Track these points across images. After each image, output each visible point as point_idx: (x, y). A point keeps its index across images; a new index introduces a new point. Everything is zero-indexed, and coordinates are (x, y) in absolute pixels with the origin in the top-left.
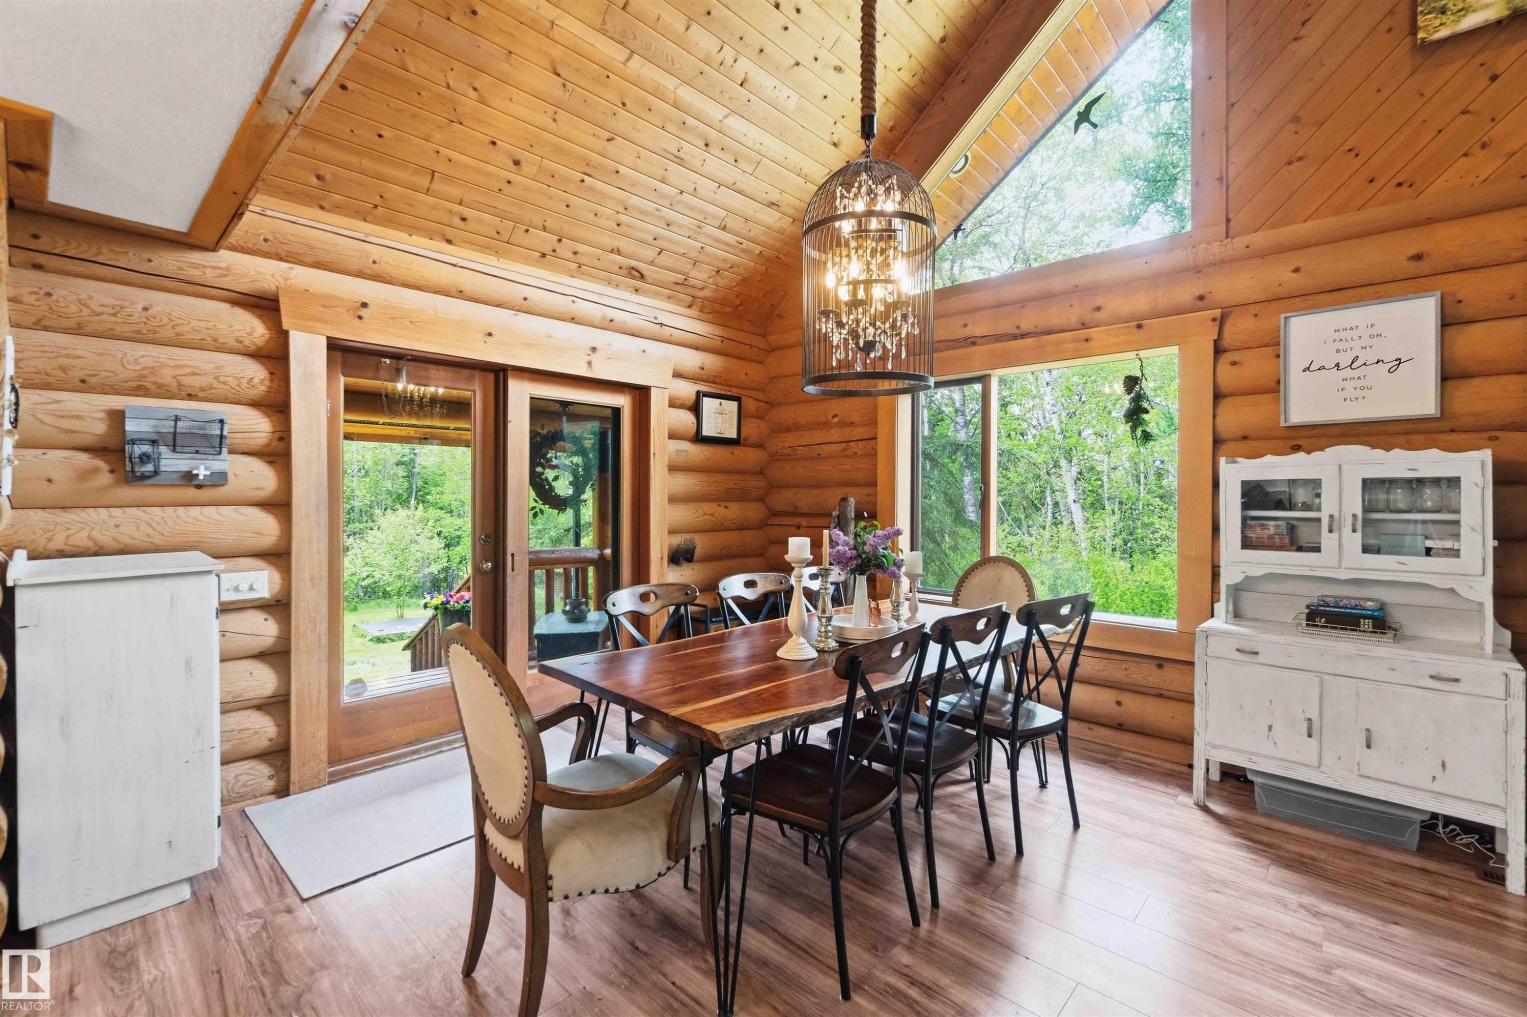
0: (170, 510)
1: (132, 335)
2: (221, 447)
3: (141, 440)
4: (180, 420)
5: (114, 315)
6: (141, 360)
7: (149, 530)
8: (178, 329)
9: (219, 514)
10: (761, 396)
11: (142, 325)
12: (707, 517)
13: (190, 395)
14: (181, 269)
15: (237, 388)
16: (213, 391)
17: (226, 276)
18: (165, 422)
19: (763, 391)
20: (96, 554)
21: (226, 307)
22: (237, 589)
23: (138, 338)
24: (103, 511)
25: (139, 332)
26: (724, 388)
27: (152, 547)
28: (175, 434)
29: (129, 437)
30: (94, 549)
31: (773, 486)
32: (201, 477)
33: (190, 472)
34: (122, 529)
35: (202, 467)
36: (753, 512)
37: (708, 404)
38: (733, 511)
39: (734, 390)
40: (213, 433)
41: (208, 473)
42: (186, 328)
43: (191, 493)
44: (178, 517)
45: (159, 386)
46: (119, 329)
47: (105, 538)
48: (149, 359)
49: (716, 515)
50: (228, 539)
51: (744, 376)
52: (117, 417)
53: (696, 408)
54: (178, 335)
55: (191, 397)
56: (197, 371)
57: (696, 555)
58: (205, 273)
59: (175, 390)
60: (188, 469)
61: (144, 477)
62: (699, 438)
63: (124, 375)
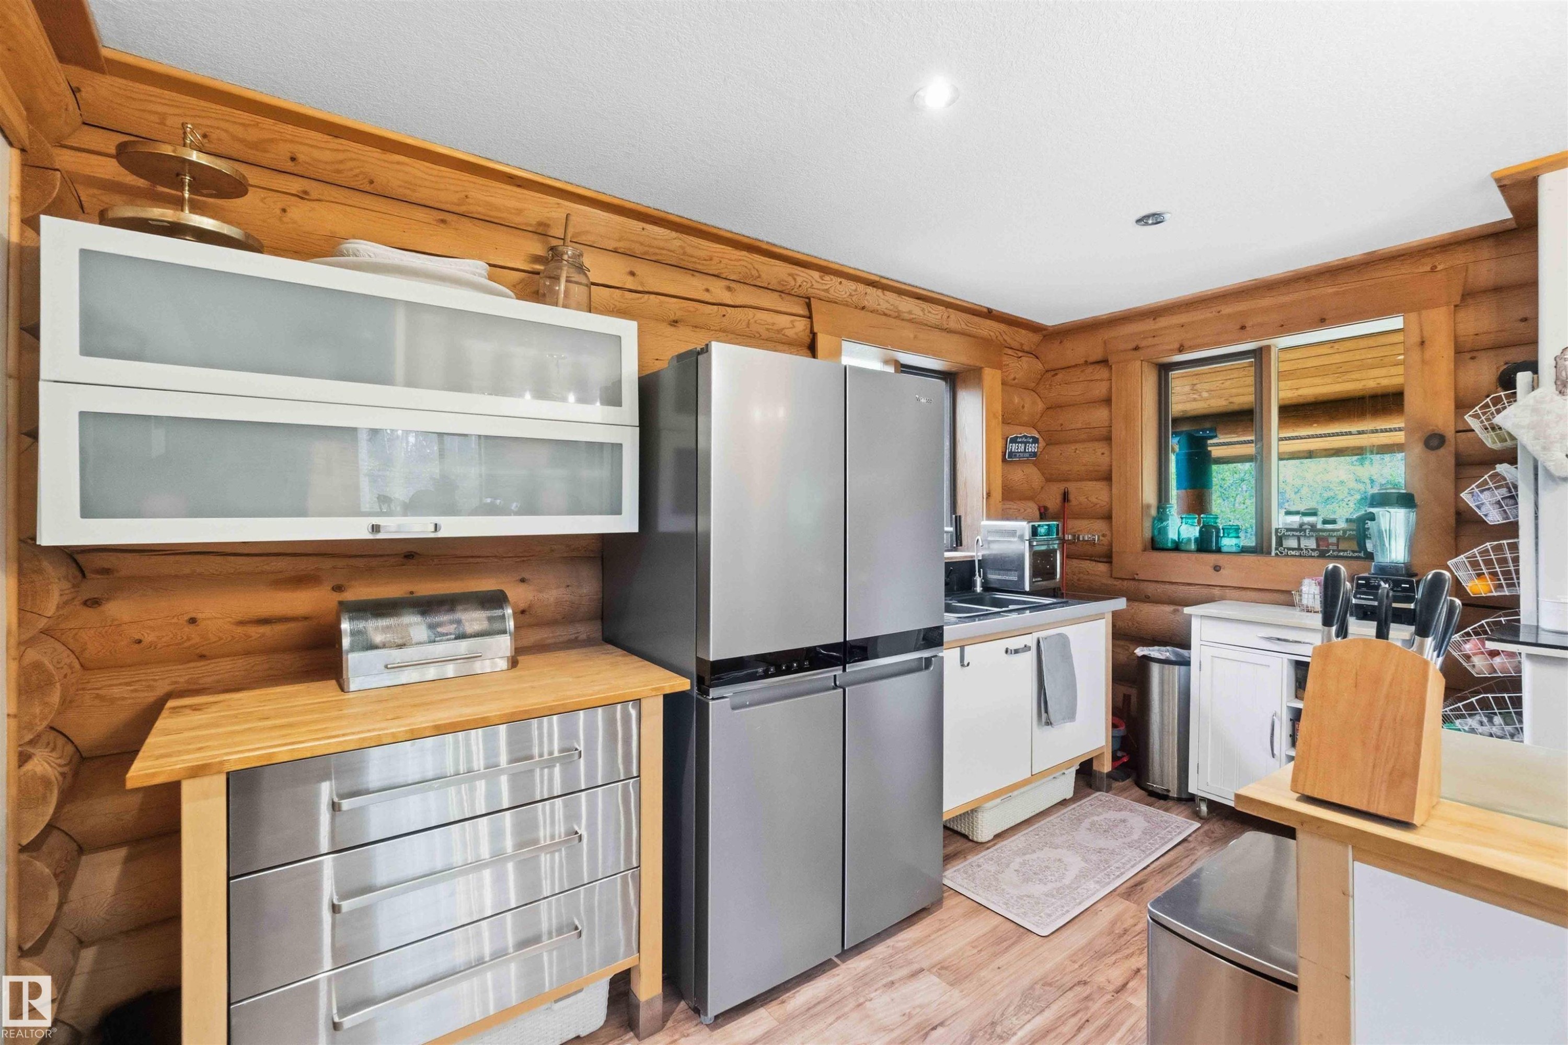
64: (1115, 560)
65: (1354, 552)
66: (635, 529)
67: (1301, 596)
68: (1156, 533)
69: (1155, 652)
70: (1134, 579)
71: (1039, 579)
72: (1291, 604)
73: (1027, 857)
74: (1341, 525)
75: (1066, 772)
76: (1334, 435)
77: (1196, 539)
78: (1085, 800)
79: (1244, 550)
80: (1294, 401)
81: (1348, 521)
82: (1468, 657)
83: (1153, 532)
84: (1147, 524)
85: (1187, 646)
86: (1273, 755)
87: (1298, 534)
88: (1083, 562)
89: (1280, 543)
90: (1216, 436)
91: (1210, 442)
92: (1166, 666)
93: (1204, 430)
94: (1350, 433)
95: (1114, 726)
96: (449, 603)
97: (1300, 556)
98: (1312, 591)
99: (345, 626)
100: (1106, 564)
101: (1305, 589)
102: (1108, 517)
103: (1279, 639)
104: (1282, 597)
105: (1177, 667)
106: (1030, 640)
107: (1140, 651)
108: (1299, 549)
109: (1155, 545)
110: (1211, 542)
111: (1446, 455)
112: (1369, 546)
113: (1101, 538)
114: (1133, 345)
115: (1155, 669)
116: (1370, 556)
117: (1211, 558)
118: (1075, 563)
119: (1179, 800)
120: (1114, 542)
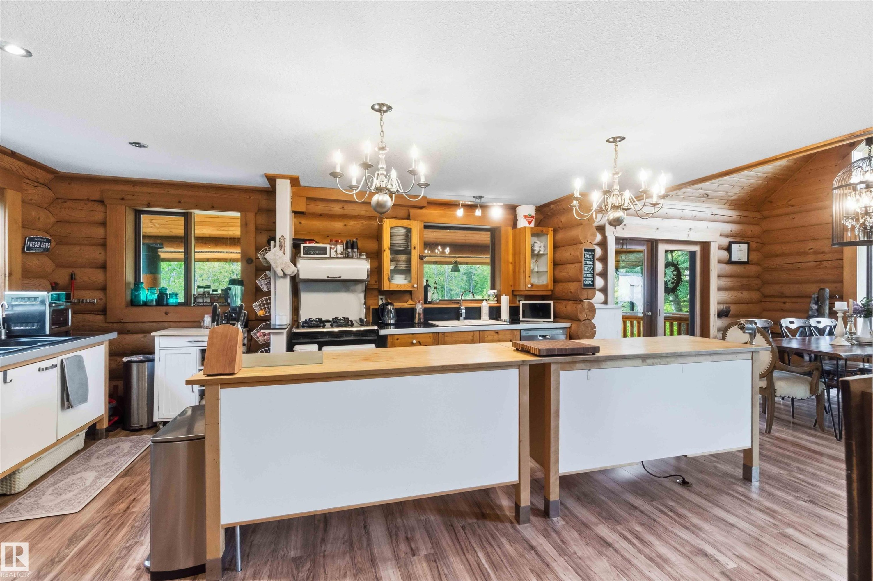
10: (758, 240)
12: (733, 297)
19: (759, 238)
26: (741, 238)
31: (765, 283)
36: (755, 295)
37: (734, 247)
38: (746, 295)
39: (745, 239)
49: (738, 296)
51: (750, 232)
53: (728, 249)
57: (730, 313)
62: (730, 262)
64: (108, 312)
65: (224, 303)
67: (204, 322)
68: (133, 297)
69: (134, 358)
70: (121, 322)
71: (57, 326)
72: (200, 327)
73: (57, 485)
74: (219, 292)
75: (80, 434)
76: (217, 252)
77: (156, 300)
78: (93, 446)
79: (180, 304)
80: (201, 236)
81: (222, 290)
82: (258, 338)
83: (132, 296)
84: (129, 293)
85: (153, 353)
86: (193, 392)
87: (203, 296)
88: (86, 315)
89: (195, 300)
90: (163, 248)
91: (159, 250)
92: (141, 364)
93: (157, 244)
94: (223, 252)
95: (109, 403)
97: (204, 306)
98: (208, 320)
100: (102, 316)
101: (205, 319)
102: (104, 289)
103: (195, 341)
104: (196, 324)
105: (146, 363)
106: (57, 361)
107: (125, 359)
108: (203, 302)
109: (134, 303)
110: (164, 301)
111: (253, 266)
112: (229, 301)
113: (99, 301)
114: (121, 197)
115: (134, 367)
116: (229, 304)
117: (164, 309)
118: (80, 316)
119: (148, 428)
120: (107, 303)
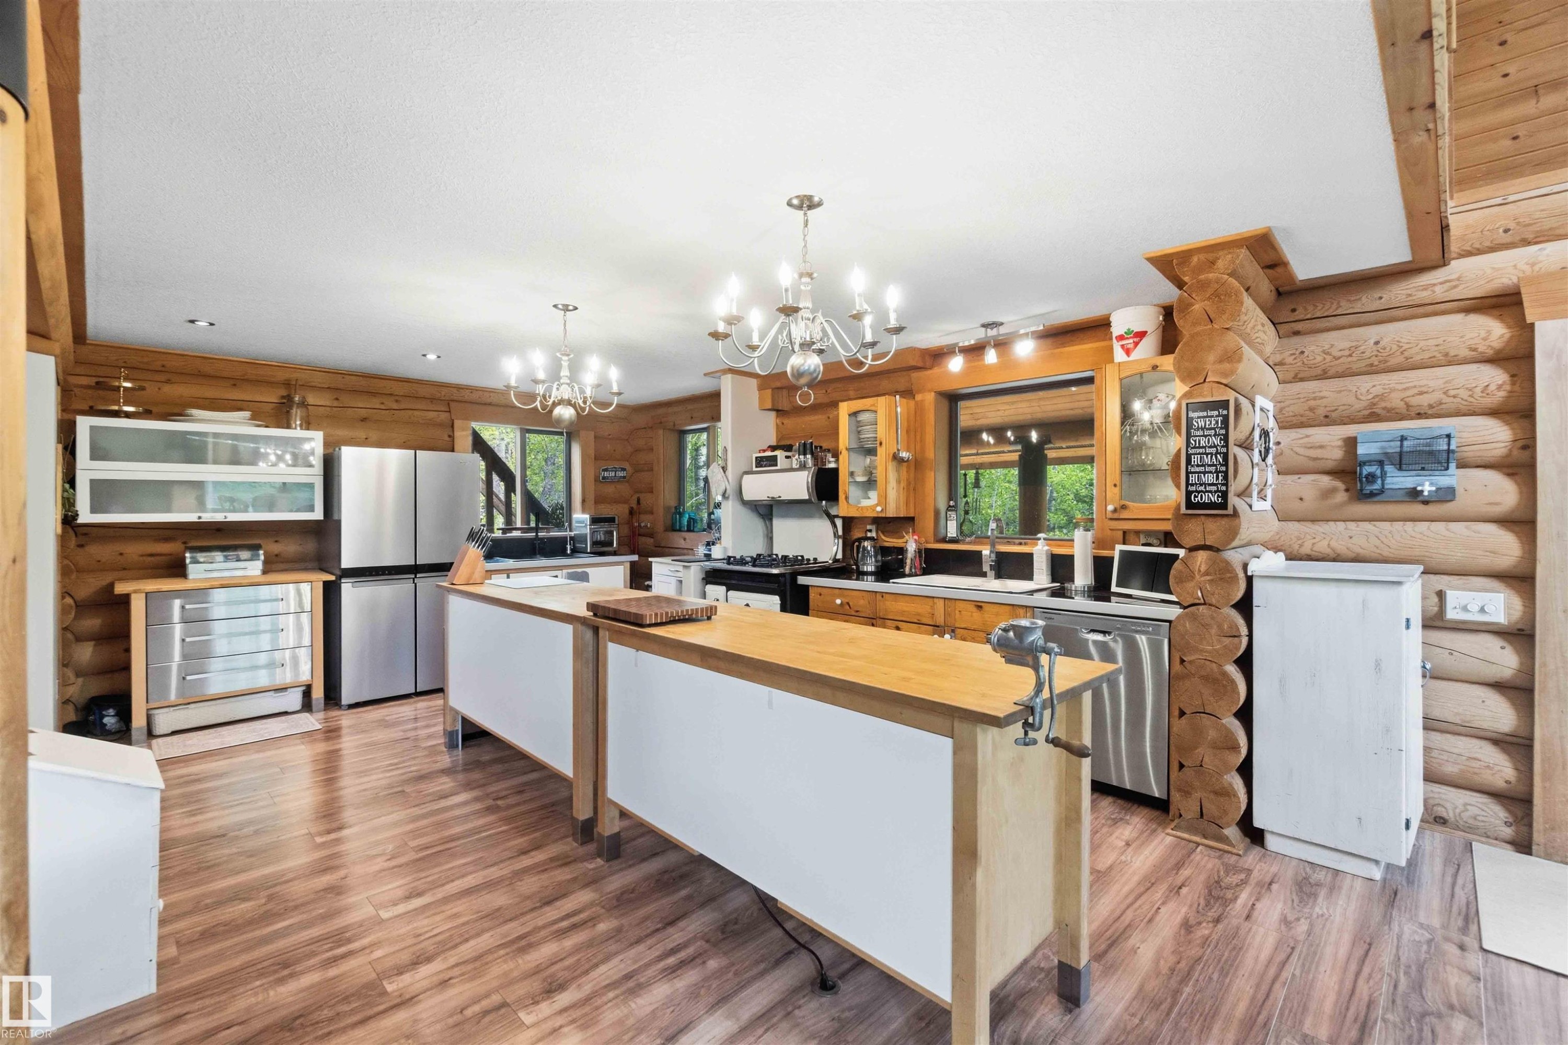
0: (1398, 525)
1: (1365, 369)
2: (1448, 462)
3: (1370, 461)
4: (1406, 439)
5: (1350, 355)
6: (1371, 391)
7: (1378, 543)
8: (1406, 354)
9: (1448, 530)
11: (1374, 358)
13: (1419, 414)
14: (1410, 295)
15: (1471, 400)
16: (1443, 406)
17: (1455, 287)
18: (1392, 444)
20: (1334, 560)
21: (1459, 317)
22: (1465, 609)
23: (1372, 370)
24: (1341, 525)
25: (1372, 365)
27: (1380, 558)
28: (1401, 454)
29: (1360, 459)
30: (1332, 555)
32: (1426, 493)
33: (1415, 488)
34: (1354, 540)
35: (1427, 483)
40: (1441, 448)
41: (1434, 489)
42: (1413, 351)
43: (1418, 509)
44: (1405, 531)
45: (1388, 410)
46: (1355, 367)
47: (1340, 546)
48: (1378, 387)
50: (1456, 555)
52: (1351, 443)
54: (1407, 359)
55: (1420, 416)
56: (1424, 389)
58: (1434, 292)
59: (1404, 411)
60: (1412, 486)
61: (1372, 495)
63: (1358, 406)
66: (322, 518)
70: (660, 546)
71: (599, 546)
77: (687, 525)
83: (673, 521)
84: (669, 517)
96: (235, 548)
99: (188, 555)
102: (652, 513)
109: (674, 528)
113: (650, 524)
114: (660, 420)
120: (654, 527)
